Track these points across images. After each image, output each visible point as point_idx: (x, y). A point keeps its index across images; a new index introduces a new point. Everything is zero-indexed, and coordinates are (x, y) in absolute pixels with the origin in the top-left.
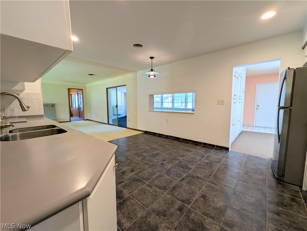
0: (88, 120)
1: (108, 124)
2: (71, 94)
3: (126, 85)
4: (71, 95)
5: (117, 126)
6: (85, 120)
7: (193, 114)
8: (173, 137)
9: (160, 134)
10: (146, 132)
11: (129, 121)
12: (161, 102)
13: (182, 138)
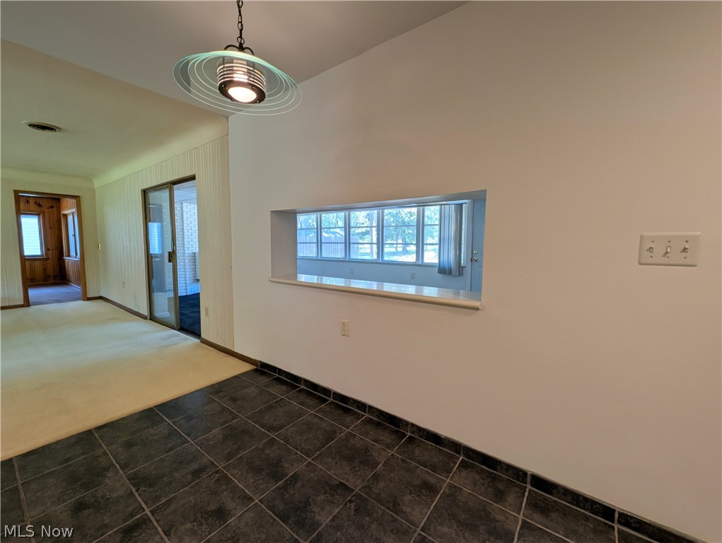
0: (101, 298)
1: (152, 318)
2: (65, 212)
3: (193, 178)
4: (66, 216)
5: (173, 328)
6: (89, 299)
7: (477, 309)
8: (371, 409)
9: (315, 386)
10: (263, 369)
11: (207, 315)
12: (345, 243)
13: (413, 425)
